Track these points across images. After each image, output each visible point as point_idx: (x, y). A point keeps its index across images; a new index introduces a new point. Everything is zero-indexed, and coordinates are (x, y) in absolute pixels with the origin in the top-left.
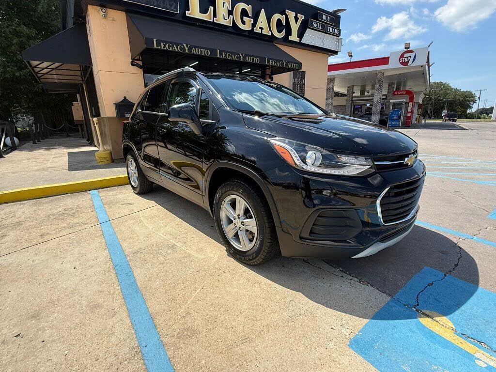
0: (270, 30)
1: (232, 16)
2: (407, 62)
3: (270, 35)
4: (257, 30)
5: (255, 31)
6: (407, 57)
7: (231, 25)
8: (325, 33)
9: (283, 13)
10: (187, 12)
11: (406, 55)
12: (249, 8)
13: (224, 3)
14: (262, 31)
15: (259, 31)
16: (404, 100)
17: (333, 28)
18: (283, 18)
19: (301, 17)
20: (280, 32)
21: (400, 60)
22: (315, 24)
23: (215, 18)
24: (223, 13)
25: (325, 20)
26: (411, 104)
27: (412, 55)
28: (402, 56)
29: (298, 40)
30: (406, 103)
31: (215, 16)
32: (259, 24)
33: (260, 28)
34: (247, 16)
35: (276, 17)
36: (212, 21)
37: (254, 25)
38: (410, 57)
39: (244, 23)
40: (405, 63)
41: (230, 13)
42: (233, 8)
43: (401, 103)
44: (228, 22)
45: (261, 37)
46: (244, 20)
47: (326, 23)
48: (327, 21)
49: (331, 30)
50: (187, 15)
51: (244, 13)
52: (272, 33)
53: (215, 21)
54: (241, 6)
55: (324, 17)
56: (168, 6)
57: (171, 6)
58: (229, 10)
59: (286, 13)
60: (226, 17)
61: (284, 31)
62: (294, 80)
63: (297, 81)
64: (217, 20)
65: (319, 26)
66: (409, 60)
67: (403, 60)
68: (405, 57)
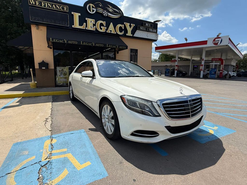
0: (116, 31)
1: (95, 26)
3: (116, 33)
4: (108, 31)
6: (217, 41)
7: (95, 30)
8: (148, 31)
9: (122, 24)
10: (73, 26)
11: (216, 40)
12: (104, 23)
13: (91, 21)
14: (111, 32)
15: (110, 32)
18: (123, 26)
19: (133, 25)
20: (121, 32)
21: (213, 42)
22: (141, 28)
23: (86, 28)
24: (91, 25)
25: (147, 26)
26: (222, 66)
27: (220, 40)
28: (214, 40)
29: (132, 35)
31: (86, 26)
32: (109, 29)
33: (110, 31)
34: (103, 26)
35: (119, 25)
36: (85, 29)
37: (107, 30)
38: (219, 41)
39: (101, 29)
40: (216, 44)
41: (94, 25)
42: (96, 23)
44: (93, 29)
45: (111, 34)
46: (101, 28)
47: (148, 27)
48: (149, 26)
49: (151, 30)
50: (73, 27)
51: (101, 25)
53: (86, 29)
54: (100, 22)
55: (147, 24)
56: (64, 24)
57: (65, 23)
59: (125, 24)
60: (92, 27)
61: (123, 31)
62: (131, 53)
63: (133, 54)
64: (87, 28)
65: (144, 29)
66: (218, 42)
67: (215, 42)
68: (216, 41)
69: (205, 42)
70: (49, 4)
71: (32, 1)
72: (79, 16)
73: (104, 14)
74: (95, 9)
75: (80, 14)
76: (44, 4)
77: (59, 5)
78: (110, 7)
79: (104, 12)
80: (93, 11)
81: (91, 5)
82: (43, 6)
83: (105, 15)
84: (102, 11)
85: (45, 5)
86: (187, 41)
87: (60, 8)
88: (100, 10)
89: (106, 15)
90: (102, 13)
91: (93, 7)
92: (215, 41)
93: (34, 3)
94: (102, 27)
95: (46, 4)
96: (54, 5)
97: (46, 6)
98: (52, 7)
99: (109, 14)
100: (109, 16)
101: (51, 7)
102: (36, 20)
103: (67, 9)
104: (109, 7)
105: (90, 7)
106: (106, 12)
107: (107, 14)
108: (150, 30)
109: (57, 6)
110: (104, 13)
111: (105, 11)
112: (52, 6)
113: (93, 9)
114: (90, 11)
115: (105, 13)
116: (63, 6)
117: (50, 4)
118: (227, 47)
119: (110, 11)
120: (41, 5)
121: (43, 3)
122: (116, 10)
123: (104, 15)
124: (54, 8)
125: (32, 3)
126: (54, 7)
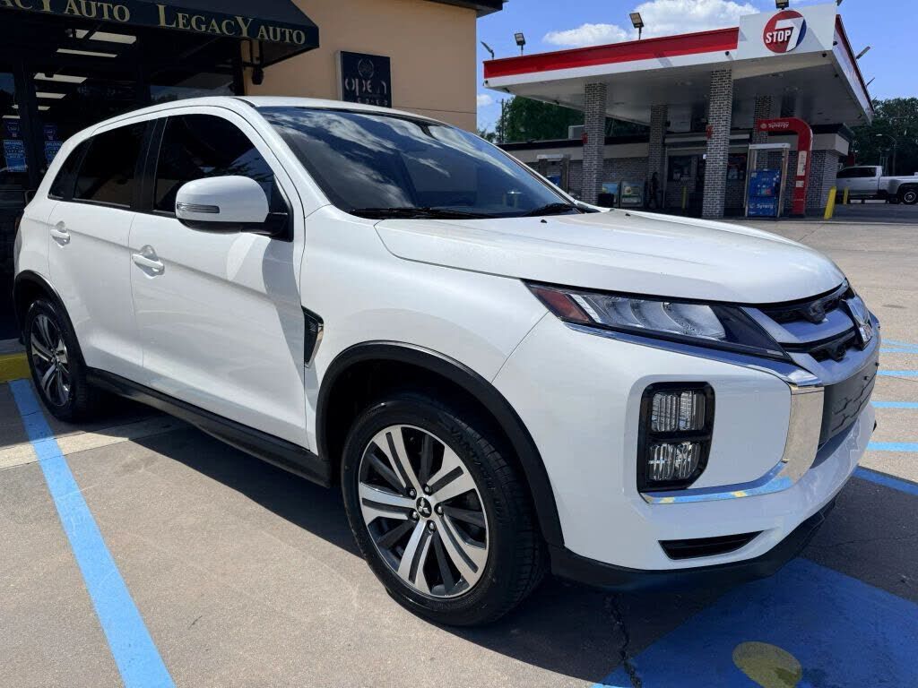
2: (785, 43)
6: (784, 30)
11: (780, 24)
16: (787, 145)
21: (765, 38)
26: (803, 155)
28: (770, 27)
30: (791, 153)
38: (791, 29)
40: (778, 46)
43: (778, 153)
66: (789, 37)
67: (772, 36)
68: (778, 30)
69: (727, 38)
86: (640, 32)
92: (775, 33)
118: (825, 62)
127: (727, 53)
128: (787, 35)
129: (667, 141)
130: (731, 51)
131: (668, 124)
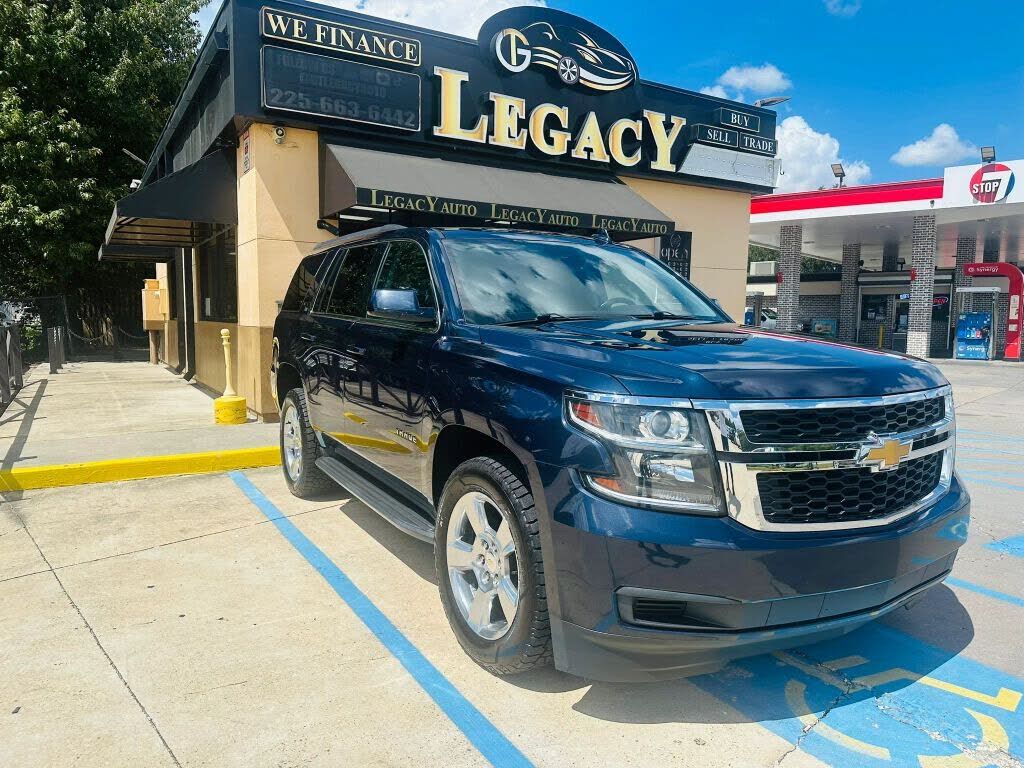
0: (608, 152)
1: (526, 130)
2: (993, 193)
3: (608, 160)
4: (579, 153)
5: (574, 155)
6: (992, 181)
7: (523, 148)
8: (738, 150)
9: (636, 116)
10: (435, 128)
12: (563, 114)
13: (510, 107)
14: (589, 155)
15: (584, 155)
16: (997, 289)
17: (757, 139)
18: (637, 127)
19: (679, 123)
20: (628, 153)
21: (972, 189)
22: (712, 134)
23: (490, 137)
24: (508, 125)
25: (737, 124)
27: (1005, 177)
28: (977, 178)
29: (672, 168)
30: (1001, 295)
31: (491, 132)
32: (583, 143)
33: (586, 149)
34: (558, 126)
35: (622, 125)
36: (484, 141)
37: (572, 145)
38: (999, 181)
39: (550, 141)
40: (986, 196)
41: (523, 124)
42: (528, 115)
43: (988, 295)
44: (519, 144)
45: (587, 167)
46: (552, 135)
47: (739, 130)
48: (743, 125)
49: (752, 144)
50: (436, 134)
51: (552, 122)
52: (612, 158)
53: (491, 142)
54: (546, 109)
55: (734, 117)
56: (400, 121)
57: (405, 118)
58: (519, 120)
59: (645, 115)
60: (514, 133)
61: (639, 152)
62: (665, 253)
63: (671, 252)
64: (494, 140)
65: (724, 137)
66: (997, 188)
67: (979, 187)
68: (986, 182)
70: (343, 32)
71: (276, 21)
72: (463, 83)
73: (564, 71)
74: (527, 53)
75: (465, 77)
76: (324, 34)
77: (385, 36)
78: (590, 44)
79: (565, 64)
80: (521, 59)
81: (514, 33)
82: (319, 40)
83: (569, 78)
84: (557, 61)
85: (329, 34)
86: (841, 181)
87: (387, 50)
88: (550, 58)
89: (573, 78)
90: (555, 67)
91: (519, 44)
92: (982, 185)
93: (284, 30)
94: (553, 133)
95: (334, 30)
96: (363, 38)
97: (334, 43)
98: (355, 45)
99: (584, 73)
100: (581, 81)
101: (351, 43)
102: (289, 101)
103: (416, 53)
104: (584, 43)
105: (507, 41)
106: (572, 65)
107: (574, 73)
108: (749, 141)
109: (376, 39)
110: (562, 67)
111: (568, 62)
112: (356, 41)
113: (521, 52)
114: (510, 62)
115: (569, 70)
116: (401, 40)
117: (347, 30)
119: (587, 57)
120: (313, 38)
121: (319, 27)
122: (609, 54)
123: (565, 77)
124: (362, 49)
125: (275, 28)
126: (366, 45)
127: (932, 202)
128: (994, 186)
129: (860, 279)
130: (936, 200)
131: (861, 263)
